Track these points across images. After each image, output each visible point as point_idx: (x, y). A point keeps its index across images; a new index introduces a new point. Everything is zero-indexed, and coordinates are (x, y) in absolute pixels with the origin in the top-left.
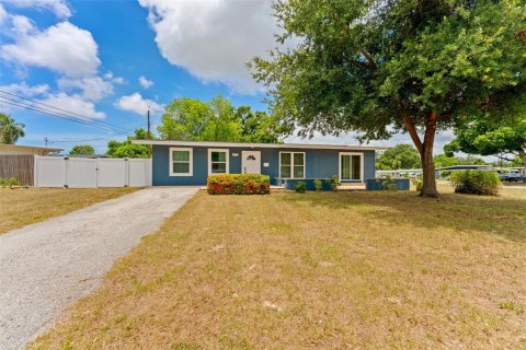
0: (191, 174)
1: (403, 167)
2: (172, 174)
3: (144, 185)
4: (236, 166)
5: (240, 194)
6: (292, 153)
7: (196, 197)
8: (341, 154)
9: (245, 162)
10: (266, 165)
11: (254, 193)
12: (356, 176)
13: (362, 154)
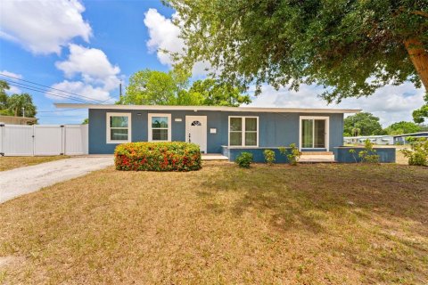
0: (129, 141)
1: (362, 134)
4: (180, 133)
6: (244, 118)
8: (301, 118)
9: (189, 128)
10: (213, 131)
12: (321, 144)
13: (327, 118)
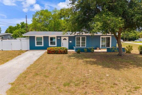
0: (43, 45)
2: (36, 45)
3: (27, 50)
5: (57, 54)
6: (81, 37)
7: (43, 55)
8: (101, 37)
9: (63, 41)
10: (71, 42)
11: (61, 54)
